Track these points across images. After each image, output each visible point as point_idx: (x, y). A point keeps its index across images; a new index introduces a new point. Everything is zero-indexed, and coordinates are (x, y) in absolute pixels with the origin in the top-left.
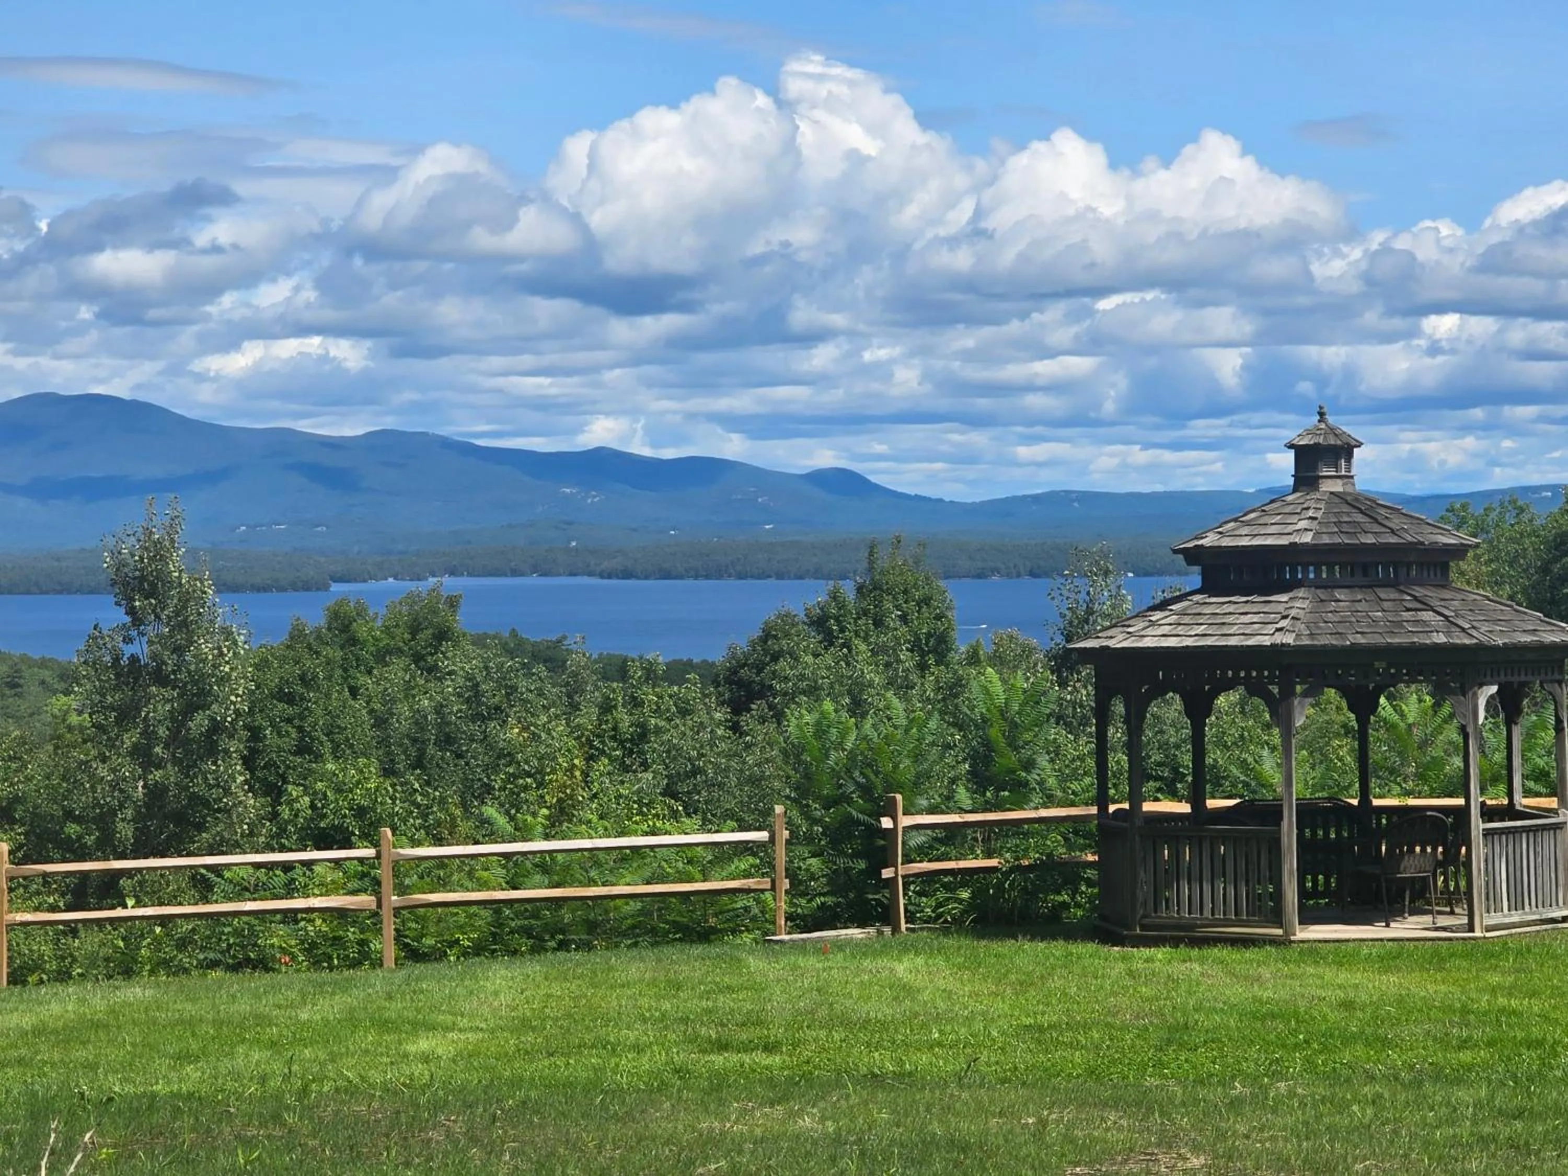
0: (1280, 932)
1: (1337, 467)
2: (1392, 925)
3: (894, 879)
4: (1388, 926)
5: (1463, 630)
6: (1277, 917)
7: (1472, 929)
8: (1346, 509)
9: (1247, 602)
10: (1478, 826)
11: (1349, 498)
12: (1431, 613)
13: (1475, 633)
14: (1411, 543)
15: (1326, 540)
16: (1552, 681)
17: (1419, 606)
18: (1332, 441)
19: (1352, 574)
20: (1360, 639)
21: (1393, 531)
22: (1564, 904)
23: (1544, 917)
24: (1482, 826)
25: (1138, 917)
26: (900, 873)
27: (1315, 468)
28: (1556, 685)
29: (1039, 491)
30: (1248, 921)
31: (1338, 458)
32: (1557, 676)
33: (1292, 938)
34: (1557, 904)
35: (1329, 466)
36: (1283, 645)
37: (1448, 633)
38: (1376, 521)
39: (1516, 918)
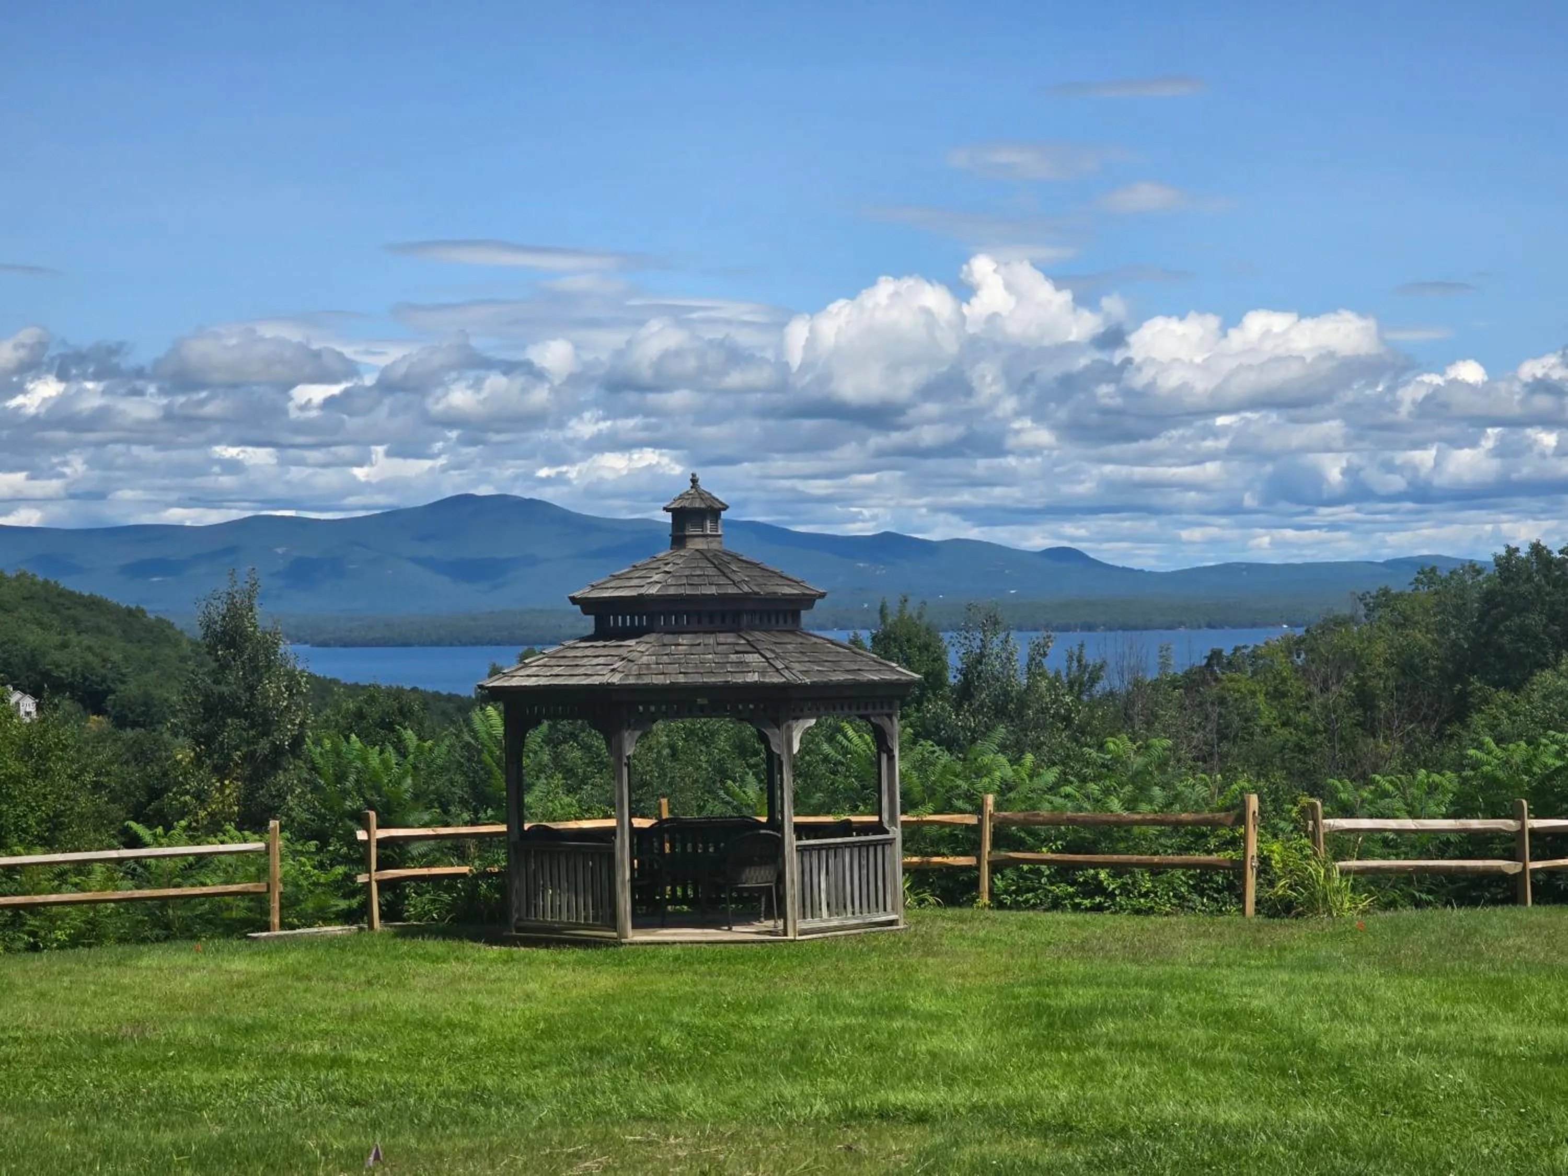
0: (615, 934)
1: (703, 527)
2: (734, 928)
3: (368, 885)
4: (730, 929)
5: (777, 670)
6: (612, 922)
7: (786, 935)
8: (704, 563)
9: (604, 646)
10: (791, 844)
11: (709, 555)
12: (756, 655)
13: (786, 673)
14: (746, 593)
15: (672, 591)
16: (879, 715)
17: (749, 649)
18: (698, 504)
19: (699, 622)
20: (681, 679)
21: (734, 583)
22: (893, 909)
23: (867, 921)
24: (795, 843)
25: (514, 920)
26: (373, 878)
27: (683, 529)
28: (886, 719)
29: (1212, 564)
30: (593, 925)
31: (704, 519)
32: (886, 711)
33: (623, 940)
34: (885, 910)
35: (694, 526)
36: (608, 684)
37: (763, 673)
38: (724, 574)
39: (835, 922)
